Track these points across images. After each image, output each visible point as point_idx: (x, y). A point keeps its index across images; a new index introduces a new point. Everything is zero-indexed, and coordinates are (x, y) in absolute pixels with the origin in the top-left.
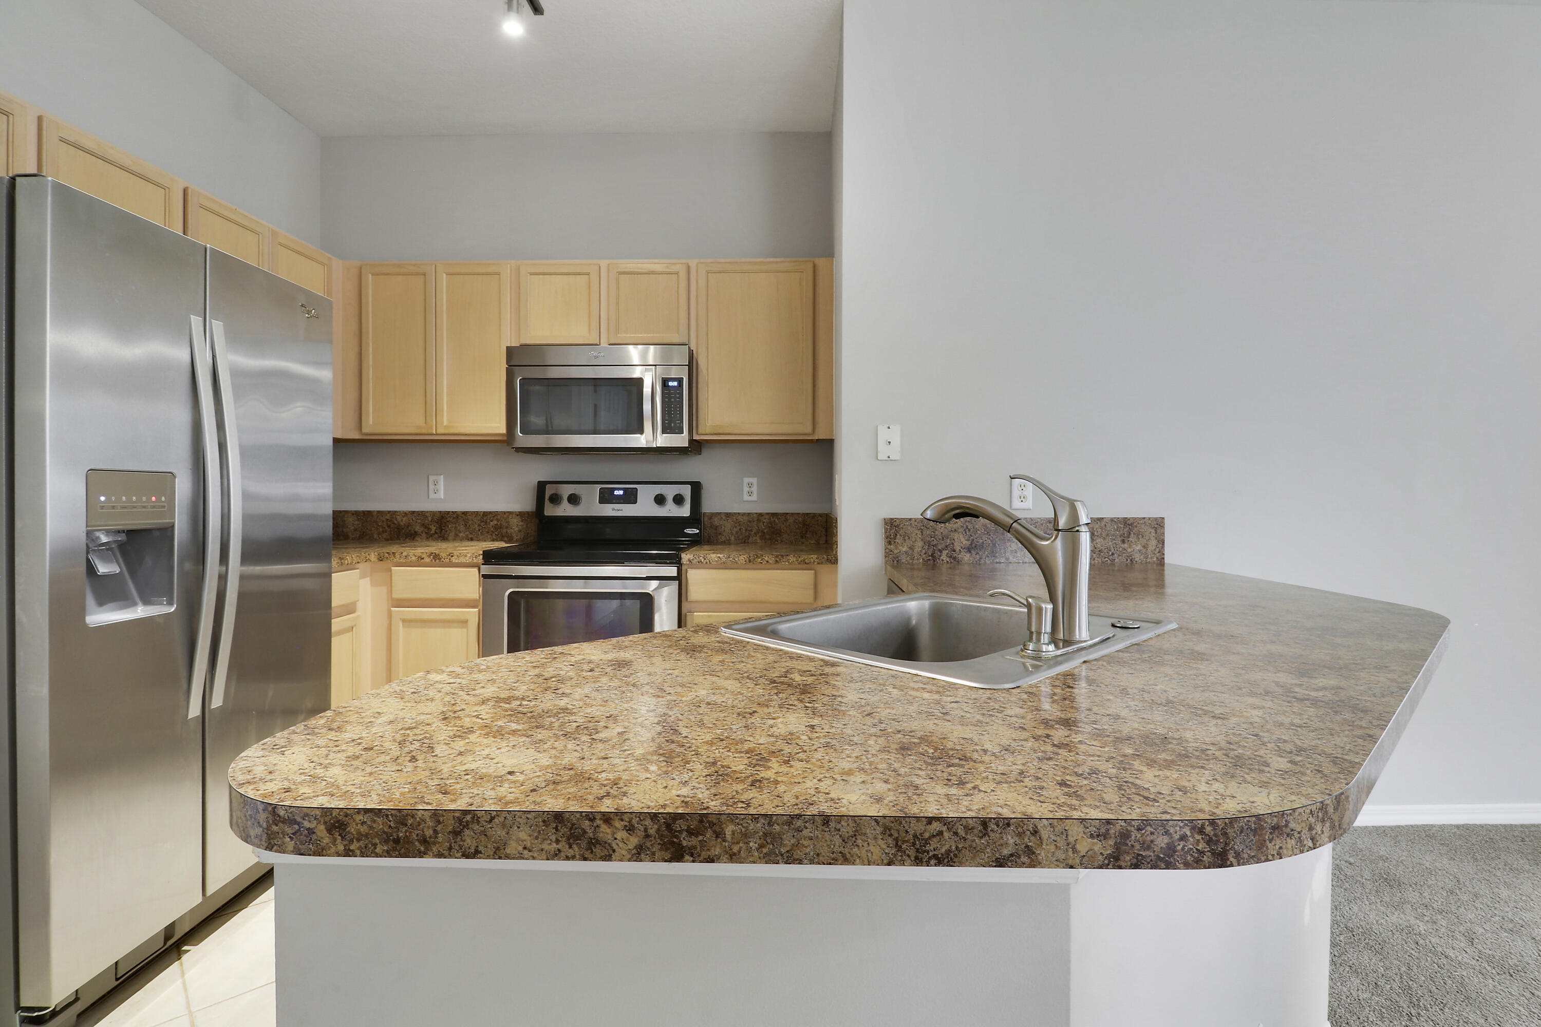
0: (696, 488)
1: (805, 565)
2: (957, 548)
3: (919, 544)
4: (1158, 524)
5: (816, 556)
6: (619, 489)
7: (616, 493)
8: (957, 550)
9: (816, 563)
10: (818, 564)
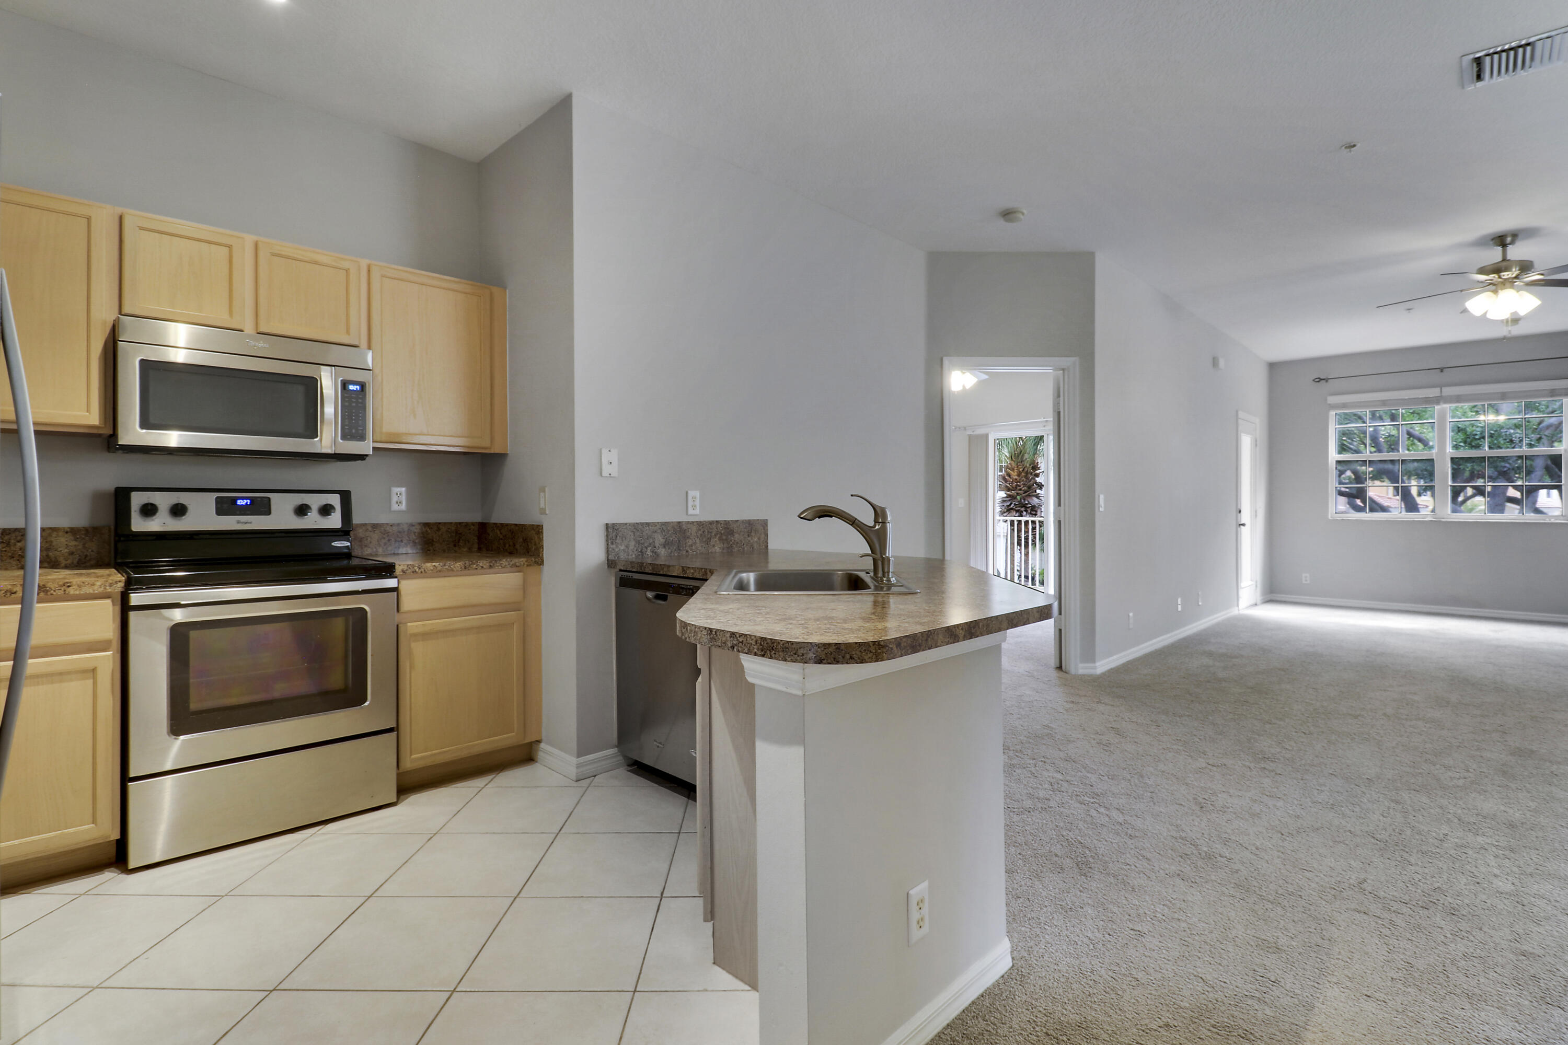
0: (346, 497)
1: (517, 568)
2: (657, 545)
3: (633, 543)
4: (764, 523)
5: (525, 559)
6: (243, 498)
7: (240, 502)
8: (657, 547)
9: (525, 566)
10: (527, 566)
